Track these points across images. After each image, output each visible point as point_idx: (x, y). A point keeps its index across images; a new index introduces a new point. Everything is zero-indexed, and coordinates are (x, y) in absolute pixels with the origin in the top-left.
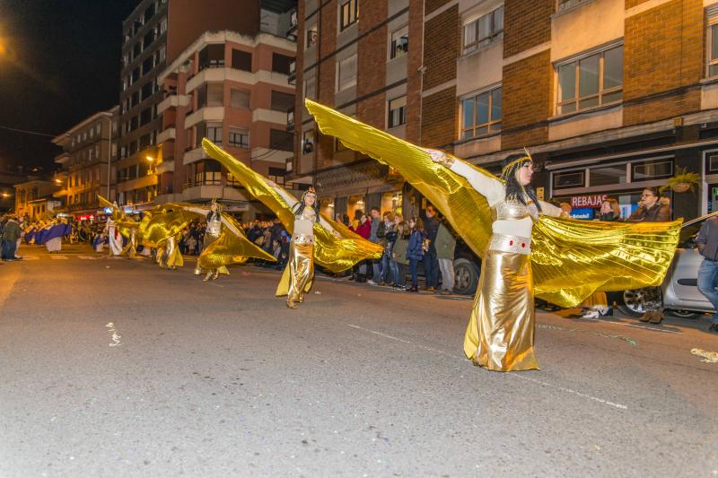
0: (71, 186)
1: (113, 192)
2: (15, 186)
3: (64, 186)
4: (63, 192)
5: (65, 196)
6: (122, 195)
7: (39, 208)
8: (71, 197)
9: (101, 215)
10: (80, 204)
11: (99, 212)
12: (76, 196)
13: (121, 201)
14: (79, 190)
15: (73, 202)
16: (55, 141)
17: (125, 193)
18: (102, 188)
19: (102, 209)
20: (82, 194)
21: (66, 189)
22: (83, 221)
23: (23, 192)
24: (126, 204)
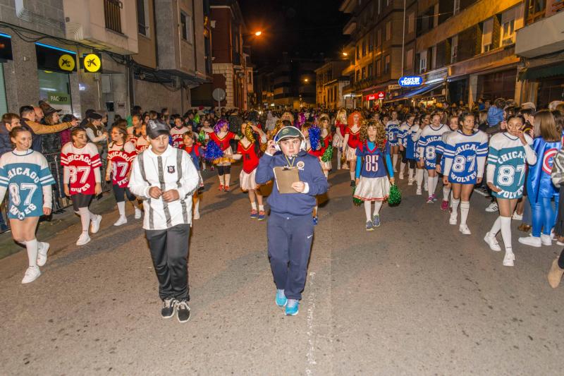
0: (358, 58)
1: (410, 53)
2: (315, 71)
3: (351, 60)
4: (351, 68)
5: (353, 73)
6: (424, 55)
7: (332, 90)
8: (358, 72)
9: (392, 91)
10: (368, 79)
11: (391, 87)
12: (364, 69)
13: (423, 65)
14: (367, 60)
15: (360, 78)
16: (342, 8)
17: (430, 50)
18: (394, 51)
19: (395, 81)
20: (370, 65)
21: (354, 64)
22: (371, 101)
23: (321, 76)
24: (430, 68)
